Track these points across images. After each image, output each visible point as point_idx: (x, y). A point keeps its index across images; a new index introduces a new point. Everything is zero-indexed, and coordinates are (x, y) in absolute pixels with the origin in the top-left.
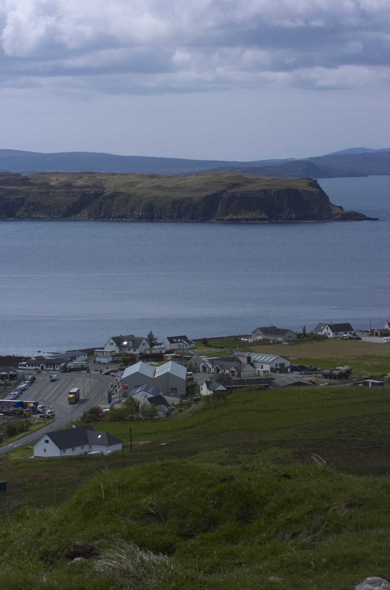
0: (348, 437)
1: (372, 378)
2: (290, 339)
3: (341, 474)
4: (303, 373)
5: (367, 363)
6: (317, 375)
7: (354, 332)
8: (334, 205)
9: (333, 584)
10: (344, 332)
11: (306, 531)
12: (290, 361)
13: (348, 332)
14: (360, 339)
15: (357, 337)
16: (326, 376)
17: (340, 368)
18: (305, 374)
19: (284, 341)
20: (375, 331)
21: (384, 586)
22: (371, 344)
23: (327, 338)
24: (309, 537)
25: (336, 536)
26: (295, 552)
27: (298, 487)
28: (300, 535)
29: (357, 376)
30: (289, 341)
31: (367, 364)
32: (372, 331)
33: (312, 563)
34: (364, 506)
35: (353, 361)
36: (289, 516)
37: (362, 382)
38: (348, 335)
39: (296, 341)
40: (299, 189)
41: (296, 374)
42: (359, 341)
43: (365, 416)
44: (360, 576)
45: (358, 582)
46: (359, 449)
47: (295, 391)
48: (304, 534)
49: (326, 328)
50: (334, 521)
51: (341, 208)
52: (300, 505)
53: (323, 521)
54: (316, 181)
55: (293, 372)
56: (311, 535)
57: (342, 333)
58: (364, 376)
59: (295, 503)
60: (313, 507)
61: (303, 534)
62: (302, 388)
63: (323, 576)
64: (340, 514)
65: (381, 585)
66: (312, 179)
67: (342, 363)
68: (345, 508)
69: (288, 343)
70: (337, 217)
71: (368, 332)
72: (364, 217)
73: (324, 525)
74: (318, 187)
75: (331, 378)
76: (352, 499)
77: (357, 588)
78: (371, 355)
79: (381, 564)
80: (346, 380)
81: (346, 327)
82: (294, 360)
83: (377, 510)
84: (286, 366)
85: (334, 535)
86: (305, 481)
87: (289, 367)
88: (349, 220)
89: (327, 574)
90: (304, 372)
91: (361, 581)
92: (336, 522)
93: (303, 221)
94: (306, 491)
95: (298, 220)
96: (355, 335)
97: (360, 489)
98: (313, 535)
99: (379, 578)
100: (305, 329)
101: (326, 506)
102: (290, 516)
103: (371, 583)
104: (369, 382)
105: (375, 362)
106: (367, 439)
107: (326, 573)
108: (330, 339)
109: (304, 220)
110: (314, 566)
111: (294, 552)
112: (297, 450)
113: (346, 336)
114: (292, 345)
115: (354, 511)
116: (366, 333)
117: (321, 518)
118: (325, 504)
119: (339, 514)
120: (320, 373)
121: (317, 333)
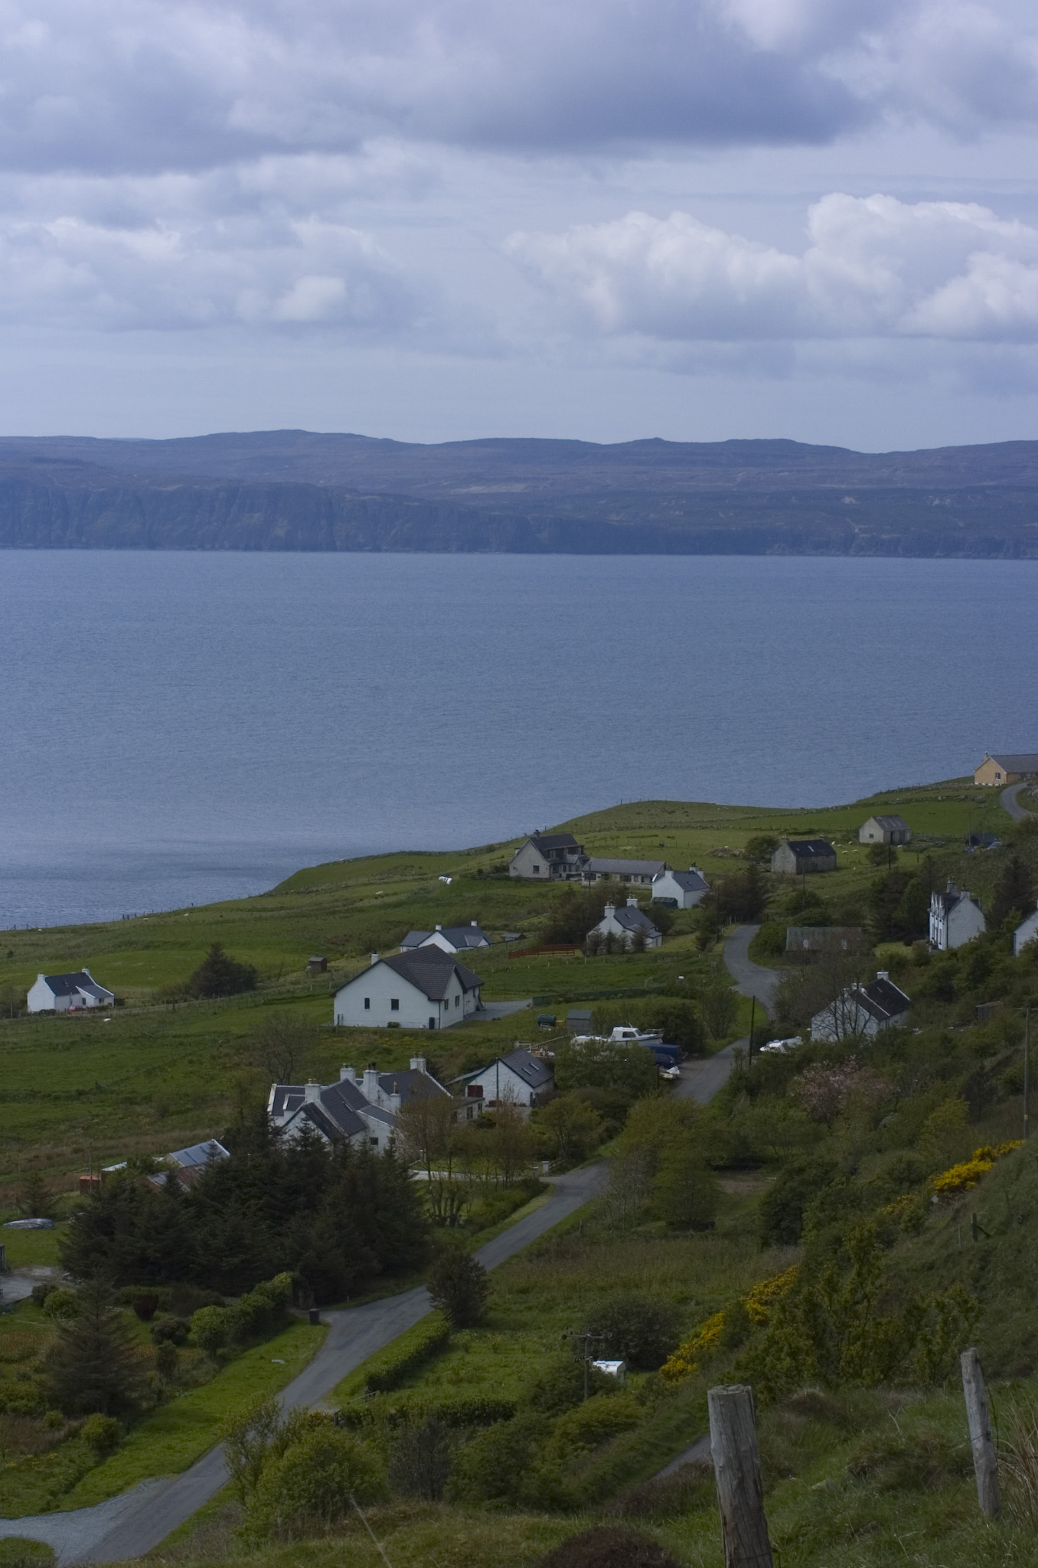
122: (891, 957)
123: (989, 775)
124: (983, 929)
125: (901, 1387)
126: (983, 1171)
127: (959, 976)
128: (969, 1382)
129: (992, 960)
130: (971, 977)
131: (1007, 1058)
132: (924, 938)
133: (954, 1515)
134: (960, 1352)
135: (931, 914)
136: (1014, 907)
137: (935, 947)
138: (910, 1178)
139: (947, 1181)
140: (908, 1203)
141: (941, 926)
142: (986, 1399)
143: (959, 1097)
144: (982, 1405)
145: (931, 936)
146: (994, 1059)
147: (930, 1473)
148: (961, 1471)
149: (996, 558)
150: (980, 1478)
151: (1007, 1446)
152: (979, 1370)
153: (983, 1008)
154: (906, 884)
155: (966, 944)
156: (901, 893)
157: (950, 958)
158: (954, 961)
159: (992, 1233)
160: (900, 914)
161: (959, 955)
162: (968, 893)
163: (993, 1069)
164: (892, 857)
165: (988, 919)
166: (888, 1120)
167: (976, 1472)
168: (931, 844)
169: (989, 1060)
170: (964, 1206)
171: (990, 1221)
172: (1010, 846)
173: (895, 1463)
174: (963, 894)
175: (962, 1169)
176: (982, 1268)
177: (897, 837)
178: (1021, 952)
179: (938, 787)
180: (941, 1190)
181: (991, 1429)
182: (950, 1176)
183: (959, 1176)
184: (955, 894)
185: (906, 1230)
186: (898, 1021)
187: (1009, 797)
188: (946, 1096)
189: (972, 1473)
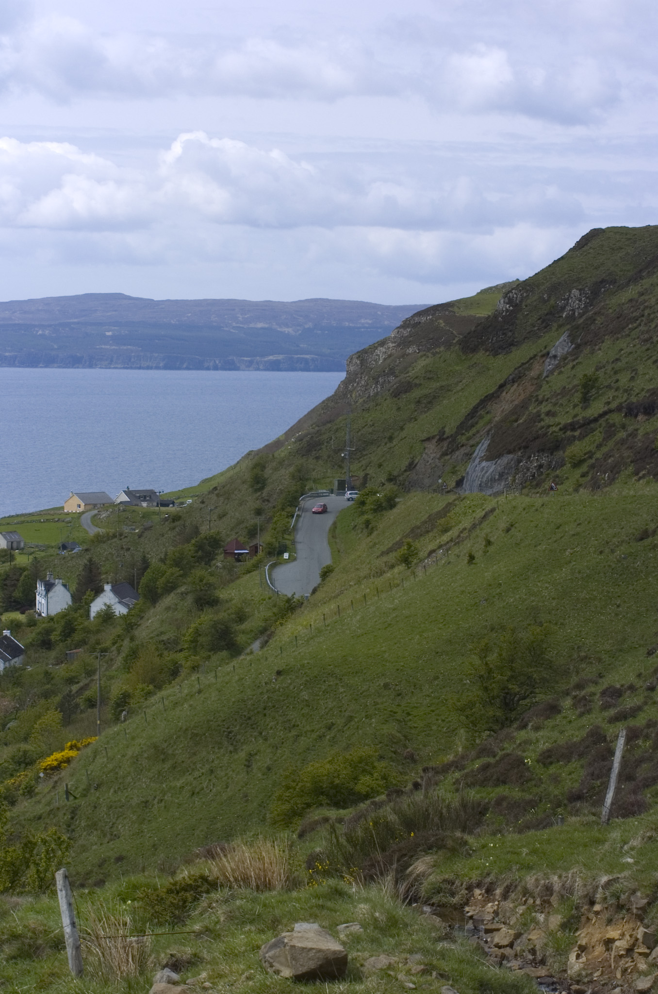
122: (12, 621)
123: (73, 506)
124: (70, 603)
125: (20, 894)
126: (72, 757)
127: (55, 633)
128: (61, 890)
129: (76, 623)
130: (62, 634)
131: (86, 685)
132: (33, 609)
133: (53, 974)
134: (55, 872)
135: (37, 594)
136: (89, 590)
137: (40, 615)
138: (25, 761)
139: (49, 763)
140: (24, 777)
141: (43, 601)
142: (72, 901)
143: (56, 709)
144: (70, 905)
145: (37, 607)
146: (77, 685)
147: (38, 948)
148: (58, 947)
149: (78, 368)
150: (70, 951)
151: (87, 931)
152: (67, 883)
153: (70, 653)
154: (21, 575)
155: (60, 613)
156: (18, 580)
157: (49, 622)
158: (52, 624)
159: (78, 796)
160: (17, 594)
161: (55, 620)
162: (61, 581)
163: (77, 692)
164: (12, 558)
165: (73, 597)
166: (11, 725)
167: (67, 946)
168: (37, 549)
169: (75, 686)
170: (60, 779)
171: (76, 788)
172: (87, 550)
173: (15, 942)
174: (57, 581)
175: (58, 755)
176: (72, 818)
177: (15, 545)
178: (94, 617)
179: (40, 513)
180: (45, 769)
181: (76, 920)
182: (51, 760)
183: (56, 760)
184: (52, 581)
185: (23, 794)
186: (17, 661)
187: (86, 519)
188: (48, 709)
189: (65, 948)
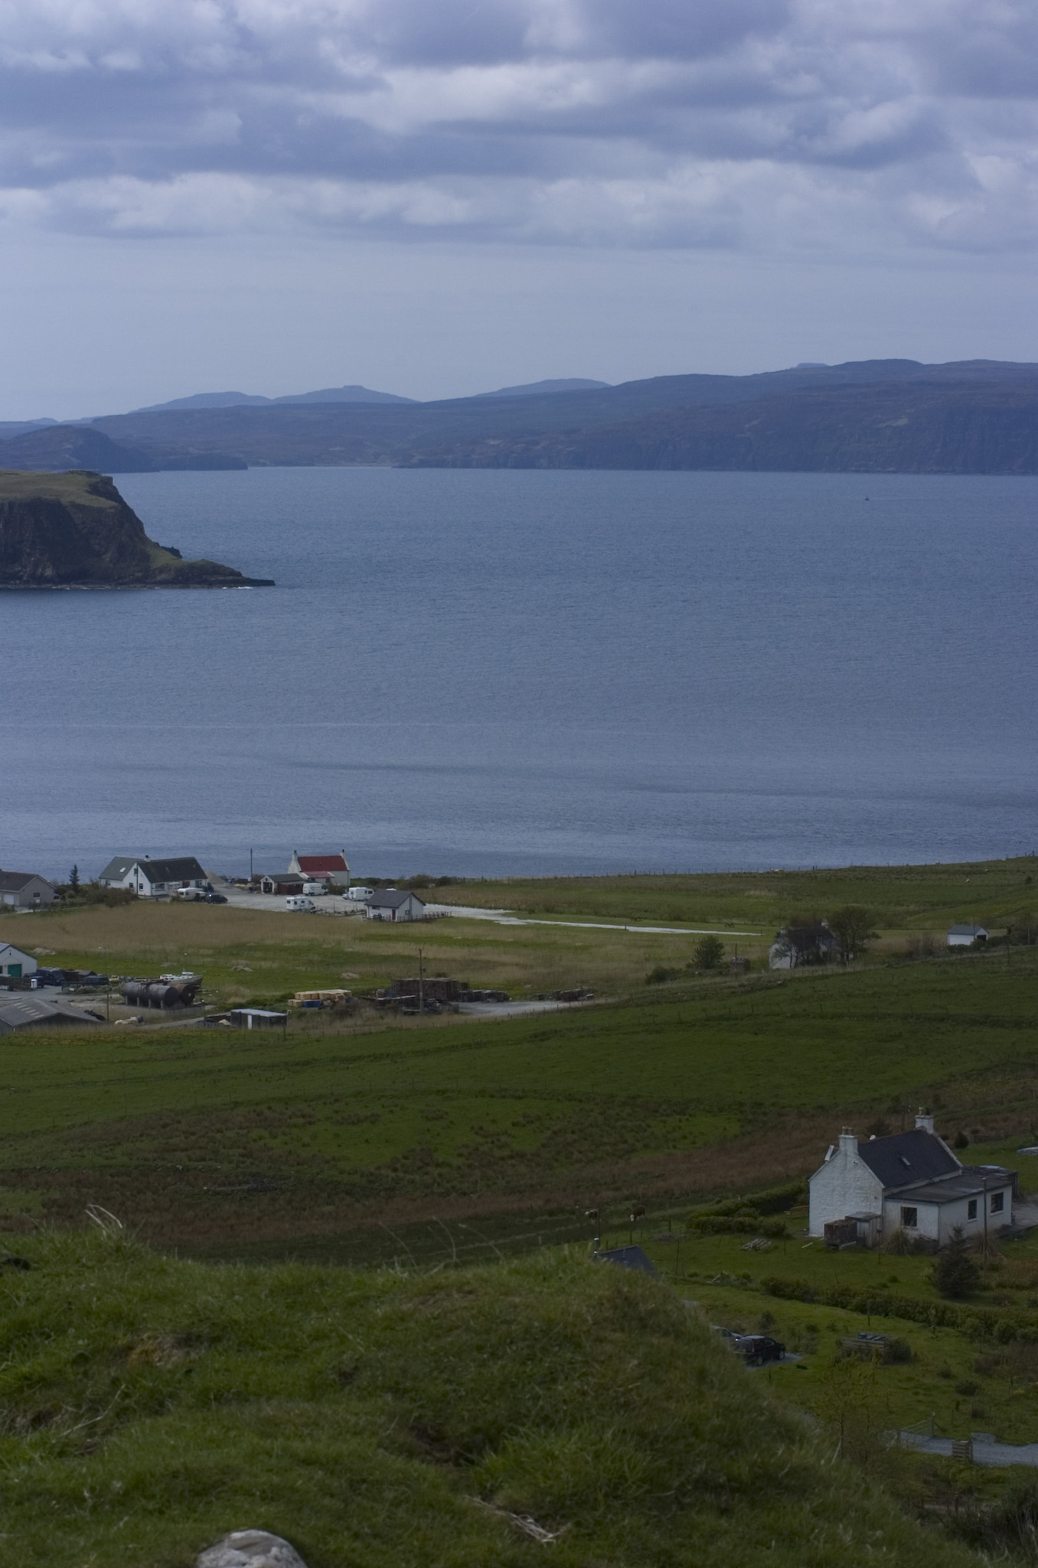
0: (190, 1160)
1: (254, 1003)
2: (38, 901)
3: (165, 1258)
4: (73, 989)
5: (241, 964)
6: (110, 996)
7: (208, 881)
8: (157, 544)
9: (142, 1549)
10: (181, 883)
11: (70, 1409)
12: (36, 958)
13: (193, 882)
14: (224, 900)
15: (217, 894)
16: (132, 999)
17: (169, 976)
18: (76, 993)
19: (22, 905)
20: (263, 881)
21: (278, 1554)
22: (252, 915)
23: (136, 897)
24: (80, 1426)
25: (148, 1421)
26: (40, 1463)
27: (48, 1292)
28: (55, 1419)
29: (214, 999)
30: (34, 906)
31: (241, 967)
32: (256, 880)
33: (86, 1494)
34: (225, 1342)
35: (205, 960)
36: (25, 1369)
37: (229, 1014)
38: (192, 889)
39: (53, 905)
40: (65, 501)
41: (52, 992)
42: (222, 905)
43: (236, 1104)
44: (214, 1527)
45: (210, 1544)
46: (217, 1193)
47: (50, 1038)
48: (66, 1417)
49: (132, 871)
50: (144, 1382)
51: (175, 552)
52: (54, 1340)
53: (115, 1382)
54: (110, 479)
55: (45, 986)
56: (83, 1420)
57: (174, 883)
58: (233, 1000)
59: (42, 1334)
60: (88, 1345)
61: (63, 1415)
62: (70, 1030)
63: (115, 1528)
64: (162, 1363)
65: (269, 1551)
66: (97, 475)
67: (175, 964)
68: (173, 1347)
69: (32, 911)
70: (163, 576)
71: (245, 881)
72: (237, 578)
73: (119, 1392)
74: (113, 495)
75: (144, 1004)
76: (193, 1323)
77: (206, 1558)
78: (253, 944)
79: (270, 1495)
80: (184, 1010)
81: (186, 869)
82: (47, 955)
83: (260, 1354)
84: (25, 970)
85: (143, 1419)
86: (67, 1277)
87: (34, 975)
88: (195, 586)
89: (126, 1523)
90: (73, 987)
91: (216, 1540)
92: (151, 1384)
93: (73, 586)
94: (70, 1303)
95: (61, 583)
96: (209, 889)
97: (212, 1297)
98: (90, 1419)
99: (265, 1534)
100: (78, 874)
101: (123, 1341)
102: (27, 1370)
103: (243, 1547)
104: (246, 1015)
105: (263, 963)
106: (241, 1165)
107: (121, 1519)
108: (141, 900)
109: (75, 583)
110: (90, 1502)
111: (37, 1464)
112: (56, 1195)
113: (187, 893)
114: (43, 915)
115: (197, 1357)
116: (238, 885)
117: (109, 1374)
118: (121, 1335)
119: (158, 1364)
120: (116, 991)
121: (107, 884)
